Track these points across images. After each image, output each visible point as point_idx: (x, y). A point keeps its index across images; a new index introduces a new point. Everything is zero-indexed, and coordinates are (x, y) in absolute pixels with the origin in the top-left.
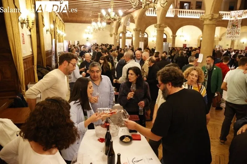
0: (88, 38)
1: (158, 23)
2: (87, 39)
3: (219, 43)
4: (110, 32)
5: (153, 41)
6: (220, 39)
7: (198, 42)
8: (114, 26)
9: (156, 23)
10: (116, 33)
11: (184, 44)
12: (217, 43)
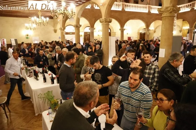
0: (27, 35)
1: (103, 17)
2: (27, 37)
3: (154, 34)
4: (54, 27)
5: (99, 35)
6: (155, 32)
7: (138, 34)
8: (60, 20)
9: (101, 17)
10: (63, 28)
11: (128, 37)
12: (153, 35)
